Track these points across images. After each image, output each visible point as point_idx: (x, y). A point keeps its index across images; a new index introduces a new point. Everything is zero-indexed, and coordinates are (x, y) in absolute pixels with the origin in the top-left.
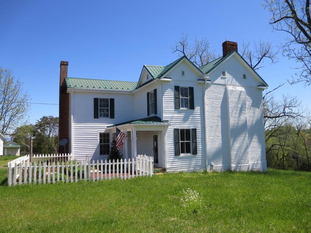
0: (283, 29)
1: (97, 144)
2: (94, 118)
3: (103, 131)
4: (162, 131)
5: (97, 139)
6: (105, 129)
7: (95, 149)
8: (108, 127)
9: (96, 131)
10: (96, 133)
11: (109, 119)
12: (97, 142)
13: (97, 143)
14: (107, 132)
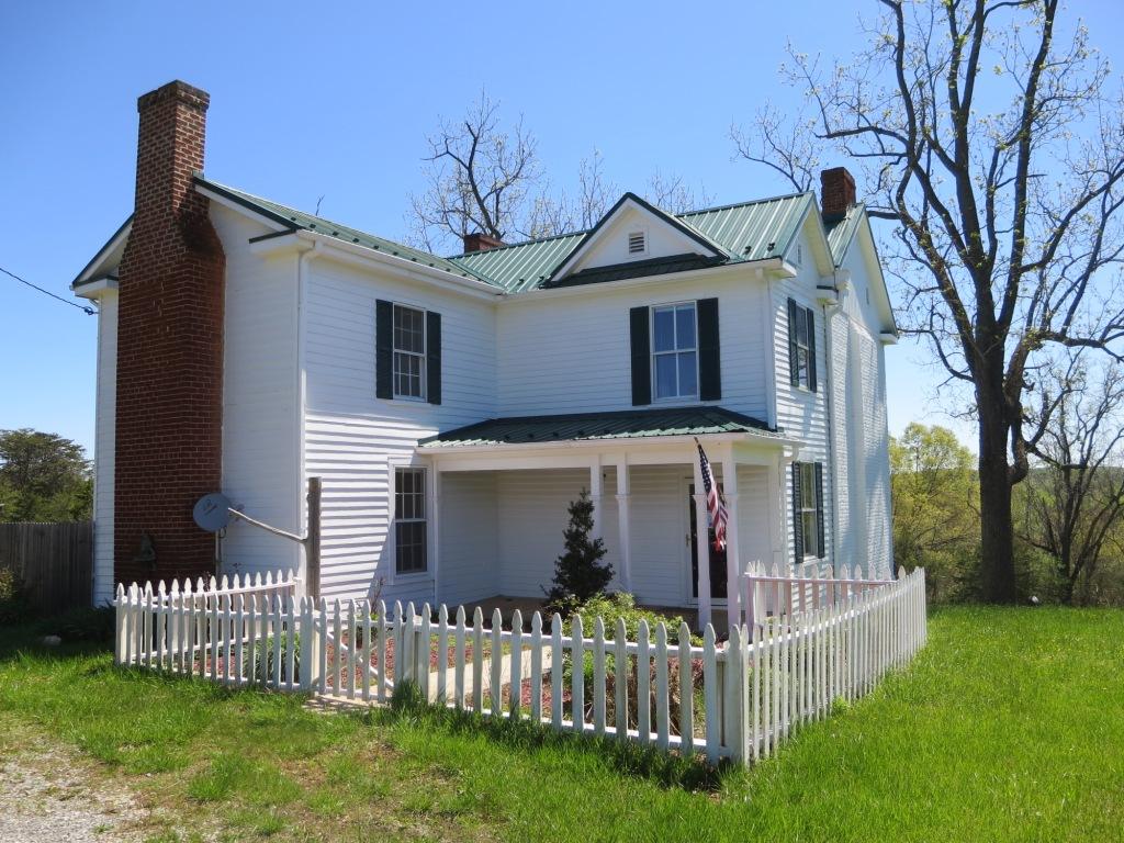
0: (766, 159)
1: (384, 521)
2: (378, 397)
3: (405, 460)
4: (766, 467)
5: (385, 499)
6: (412, 452)
7: (380, 548)
8: (422, 441)
9: (383, 458)
10: (384, 467)
11: (421, 405)
12: (384, 512)
13: (386, 516)
14: (420, 464)
